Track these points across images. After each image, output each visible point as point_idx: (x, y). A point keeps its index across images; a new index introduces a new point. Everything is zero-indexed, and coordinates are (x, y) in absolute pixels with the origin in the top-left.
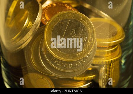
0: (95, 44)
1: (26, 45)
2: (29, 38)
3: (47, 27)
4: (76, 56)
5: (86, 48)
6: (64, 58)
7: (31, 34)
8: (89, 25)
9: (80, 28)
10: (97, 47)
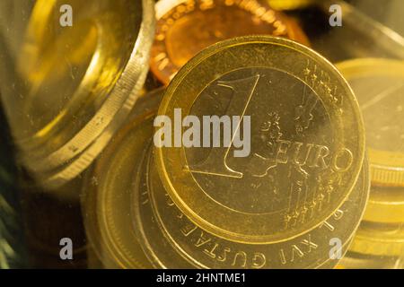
0: (361, 176)
1: (84, 167)
2: (98, 137)
3: (167, 103)
4: (282, 224)
5: (325, 192)
6: (234, 231)
7: (107, 122)
8: (339, 98)
9: (301, 110)
10: (372, 187)
